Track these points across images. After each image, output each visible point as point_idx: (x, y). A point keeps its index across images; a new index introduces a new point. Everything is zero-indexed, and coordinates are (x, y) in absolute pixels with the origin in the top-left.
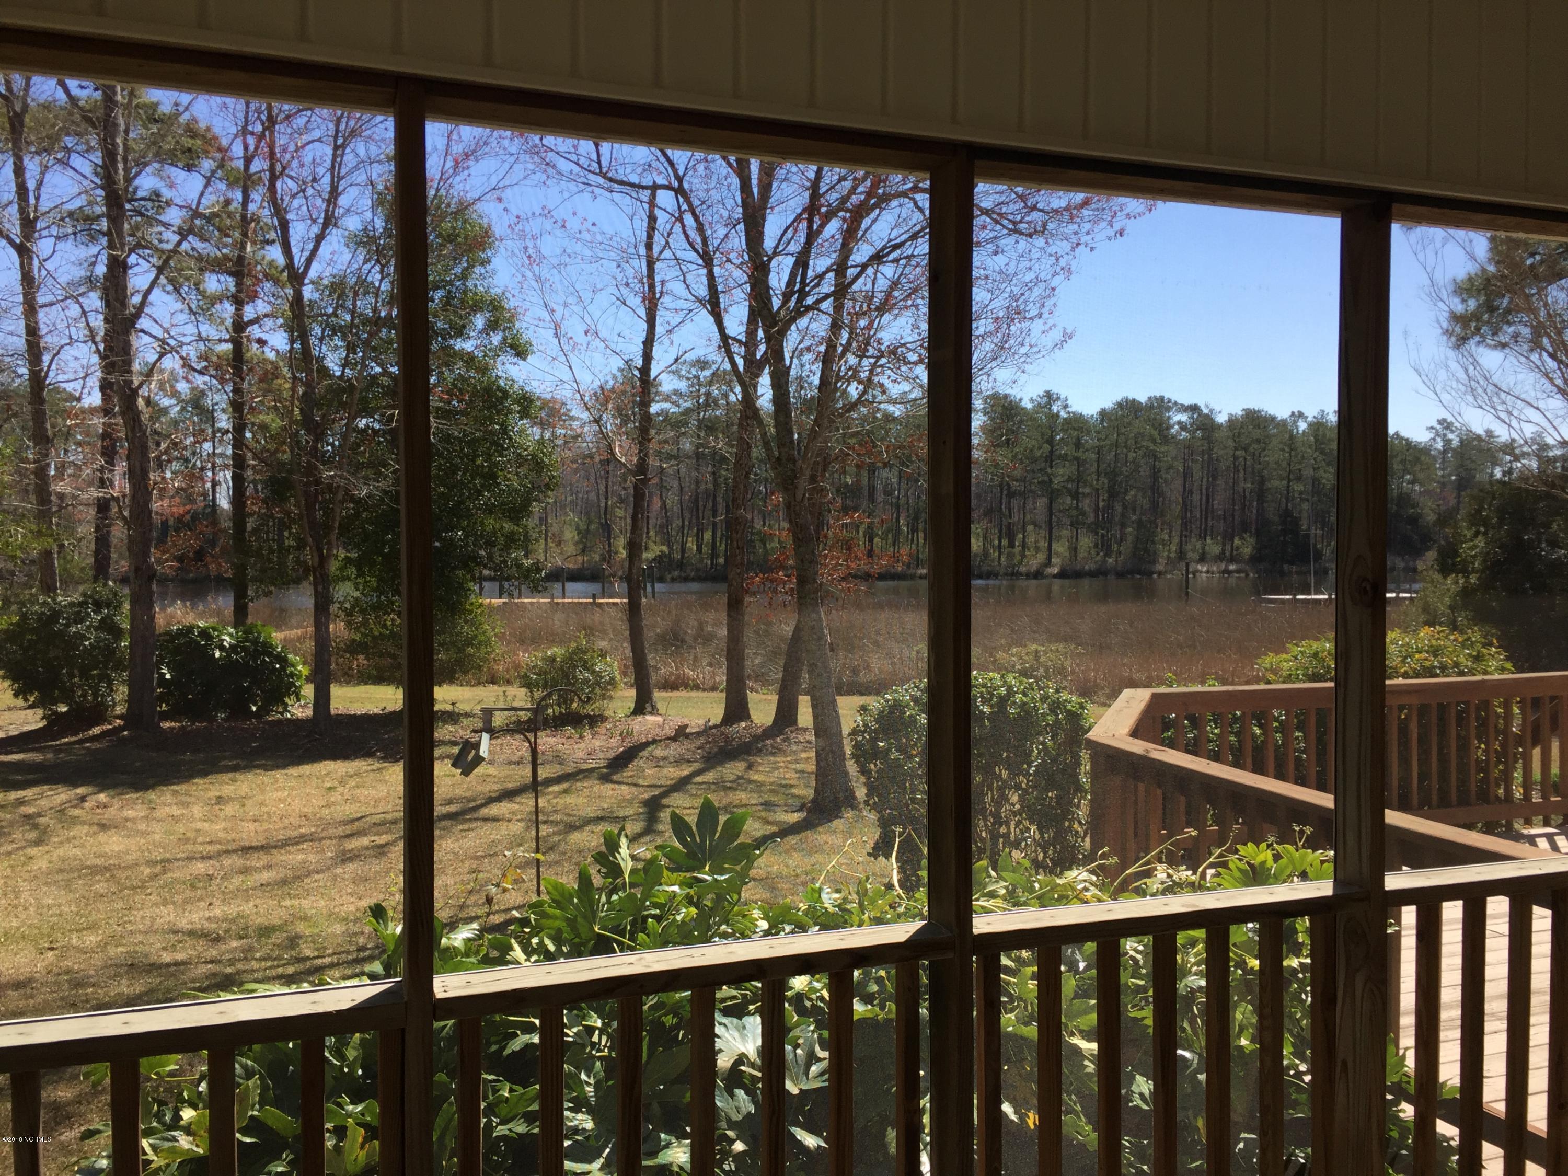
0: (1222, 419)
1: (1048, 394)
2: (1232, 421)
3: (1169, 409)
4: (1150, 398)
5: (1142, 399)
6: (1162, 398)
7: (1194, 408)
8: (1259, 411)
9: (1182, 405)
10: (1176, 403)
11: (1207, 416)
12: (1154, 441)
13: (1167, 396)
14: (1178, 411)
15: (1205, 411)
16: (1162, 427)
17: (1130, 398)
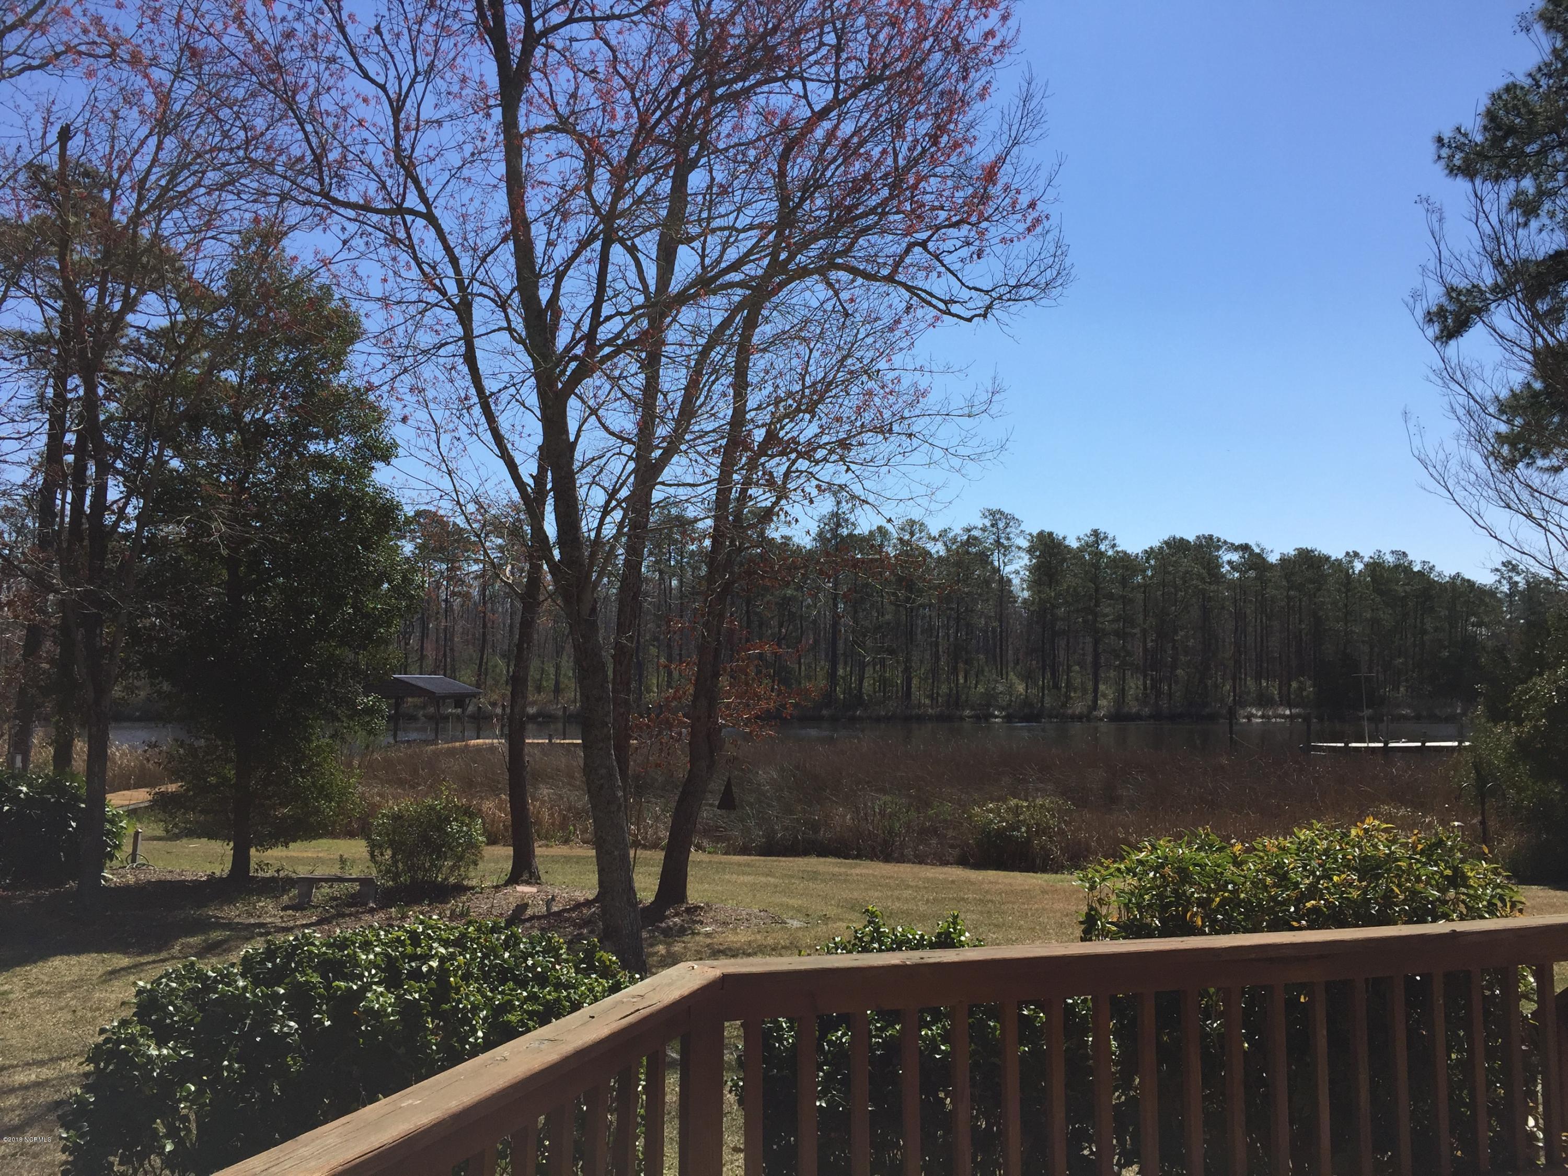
0: (1273, 558)
1: (1096, 533)
2: (1284, 560)
3: (1218, 548)
4: (1198, 537)
5: (1191, 538)
6: (1211, 537)
7: (1245, 548)
8: (1312, 551)
9: (1232, 544)
10: (1225, 542)
11: (1259, 555)
12: (1203, 580)
13: (1216, 535)
14: (1228, 550)
15: (1257, 550)
16: (1212, 565)
17: (1178, 536)
